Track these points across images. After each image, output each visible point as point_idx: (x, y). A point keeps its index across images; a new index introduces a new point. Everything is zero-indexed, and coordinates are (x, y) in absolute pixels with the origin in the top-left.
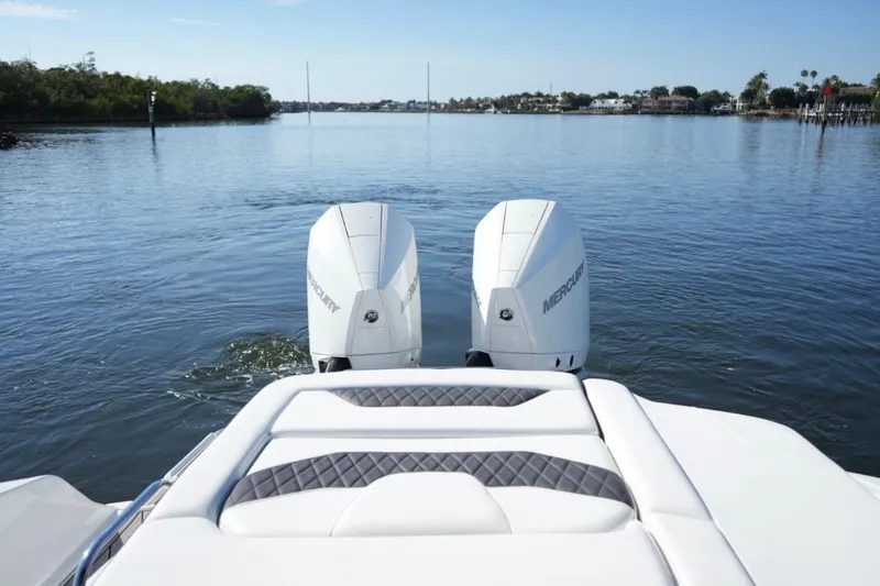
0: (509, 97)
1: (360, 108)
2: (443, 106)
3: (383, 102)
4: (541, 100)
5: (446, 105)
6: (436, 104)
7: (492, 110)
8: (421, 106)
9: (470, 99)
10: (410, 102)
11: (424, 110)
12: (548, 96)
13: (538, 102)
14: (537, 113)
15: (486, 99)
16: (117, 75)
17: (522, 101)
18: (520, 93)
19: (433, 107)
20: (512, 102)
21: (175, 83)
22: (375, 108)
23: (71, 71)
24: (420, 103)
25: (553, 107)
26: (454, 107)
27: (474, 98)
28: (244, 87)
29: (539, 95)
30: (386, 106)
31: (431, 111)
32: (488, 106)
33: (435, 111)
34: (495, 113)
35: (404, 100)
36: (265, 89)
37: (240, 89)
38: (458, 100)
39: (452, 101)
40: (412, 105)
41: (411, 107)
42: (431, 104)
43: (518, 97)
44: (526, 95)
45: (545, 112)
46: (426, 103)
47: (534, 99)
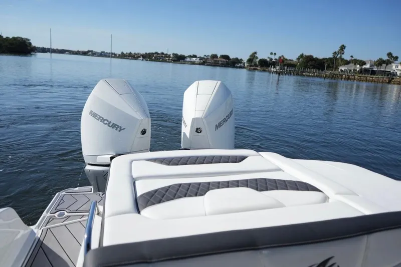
0: (149, 54)
1: (77, 53)
2: (118, 55)
3: (89, 51)
4: (163, 56)
5: (119, 55)
6: (114, 54)
7: (141, 59)
8: (108, 55)
9: (131, 53)
10: (102, 52)
11: (109, 57)
12: (166, 54)
13: (162, 56)
14: (161, 61)
15: (138, 54)
17: (155, 55)
18: (154, 52)
19: (113, 55)
20: (150, 56)
22: (85, 53)
24: (107, 53)
25: (169, 60)
26: (123, 56)
27: (133, 53)
28: (17, 38)
29: (163, 53)
30: (90, 53)
31: (112, 57)
32: (139, 57)
33: (114, 57)
34: (142, 60)
36: (28, 40)
37: (14, 38)
38: (125, 53)
39: (122, 53)
40: (103, 54)
41: (103, 55)
42: (112, 54)
43: (153, 54)
44: (157, 53)
45: (165, 61)
46: (110, 53)
47: (160, 55)
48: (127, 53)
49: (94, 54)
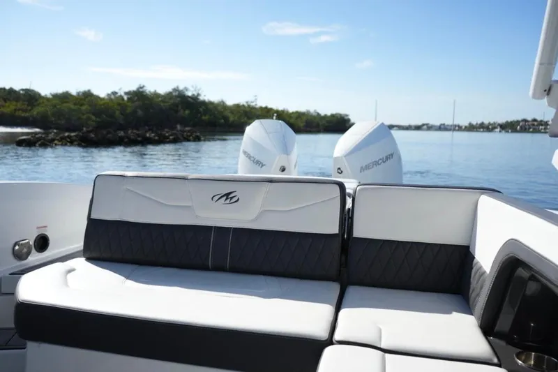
0: (511, 122)
1: (408, 128)
2: (463, 127)
3: (423, 125)
4: (536, 123)
5: (466, 127)
6: (459, 126)
7: (498, 130)
8: (449, 127)
9: (483, 123)
10: (442, 125)
11: (450, 130)
12: (541, 121)
13: (534, 125)
14: (532, 132)
15: (495, 123)
16: (266, 108)
17: (521, 124)
18: (520, 119)
19: (457, 128)
20: (513, 125)
21: (297, 112)
22: (418, 128)
23: (243, 105)
24: (448, 125)
25: (545, 129)
26: (471, 128)
27: (486, 122)
28: (336, 114)
29: (535, 120)
30: (425, 127)
31: (454, 130)
32: (495, 128)
33: (458, 130)
34: (500, 131)
35: (437, 123)
36: (347, 115)
37: (333, 116)
38: (474, 123)
39: (470, 124)
40: (442, 127)
41: (442, 128)
42: (456, 126)
43: (518, 122)
44: (525, 121)
45: (539, 131)
46: (451, 126)
47: (530, 123)
48: (477, 124)
49: (430, 128)
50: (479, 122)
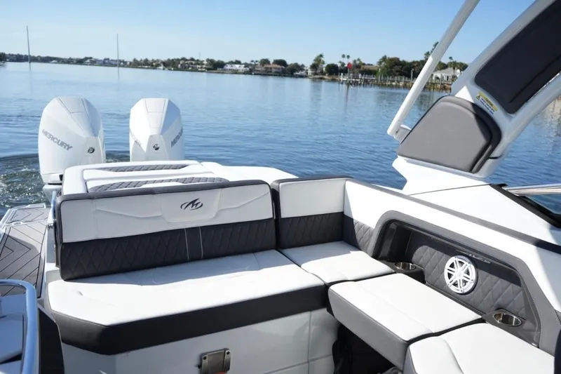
0: (173, 60)
1: (69, 61)
2: (128, 63)
3: (86, 59)
4: (194, 62)
5: (131, 63)
6: (123, 62)
7: (162, 67)
8: (113, 63)
9: (147, 60)
10: (105, 59)
11: (115, 66)
12: (198, 60)
13: (192, 64)
14: (191, 71)
15: (158, 60)
17: (181, 62)
18: (180, 58)
19: (122, 64)
20: (174, 63)
22: (80, 62)
24: (112, 60)
25: (201, 68)
26: (136, 64)
27: (150, 59)
29: (192, 59)
30: (88, 61)
31: (120, 66)
32: (158, 65)
33: (123, 66)
34: (164, 69)
35: (101, 58)
38: (139, 60)
39: (135, 60)
40: (107, 61)
41: (106, 63)
42: (120, 61)
43: (178, 60)
44: (184, 59)
45: (196, 70)
46: (116, 61)
47: (189, 62)
48: (141, 60)
49: (93, 62)
50: (144, 59)
